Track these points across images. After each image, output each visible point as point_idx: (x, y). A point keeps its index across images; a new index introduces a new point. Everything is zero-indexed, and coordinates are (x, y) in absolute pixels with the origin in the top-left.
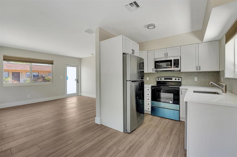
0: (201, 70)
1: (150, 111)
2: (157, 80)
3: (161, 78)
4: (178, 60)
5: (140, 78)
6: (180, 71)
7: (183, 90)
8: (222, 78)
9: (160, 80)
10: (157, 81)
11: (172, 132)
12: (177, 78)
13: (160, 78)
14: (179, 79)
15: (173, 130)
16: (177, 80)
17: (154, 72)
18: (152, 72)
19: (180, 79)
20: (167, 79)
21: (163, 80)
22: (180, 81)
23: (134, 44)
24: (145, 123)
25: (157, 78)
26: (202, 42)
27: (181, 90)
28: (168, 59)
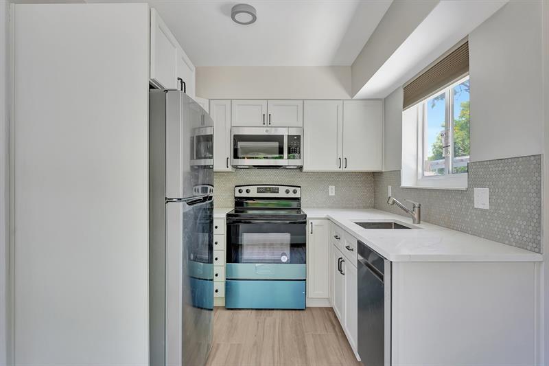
0: (348, 169)
1: (223, 296)
2: (238, 195)
3: (247, 188)
4: (299, 137)
5: (200, 187)
6: (301, 168)
7: (315, 222)
8: (390, 187)
9: (244, 194)
10: (235, 198)
11: (305, 353)
12: (291, 189)
13: (244, 189)
14: (295, 192)
15: (305, 346)
16: (291, 195)
17: (230, 169)
18: (225, 169)
19: (298, 189)
20: (266, 191)
21: (254, 192)
22: (297, 195)
23: (183, 58)
24: (218, 345)
25: (237, 189)
26: (352, 97)
27: (310, 221)
28: (273, 132)
